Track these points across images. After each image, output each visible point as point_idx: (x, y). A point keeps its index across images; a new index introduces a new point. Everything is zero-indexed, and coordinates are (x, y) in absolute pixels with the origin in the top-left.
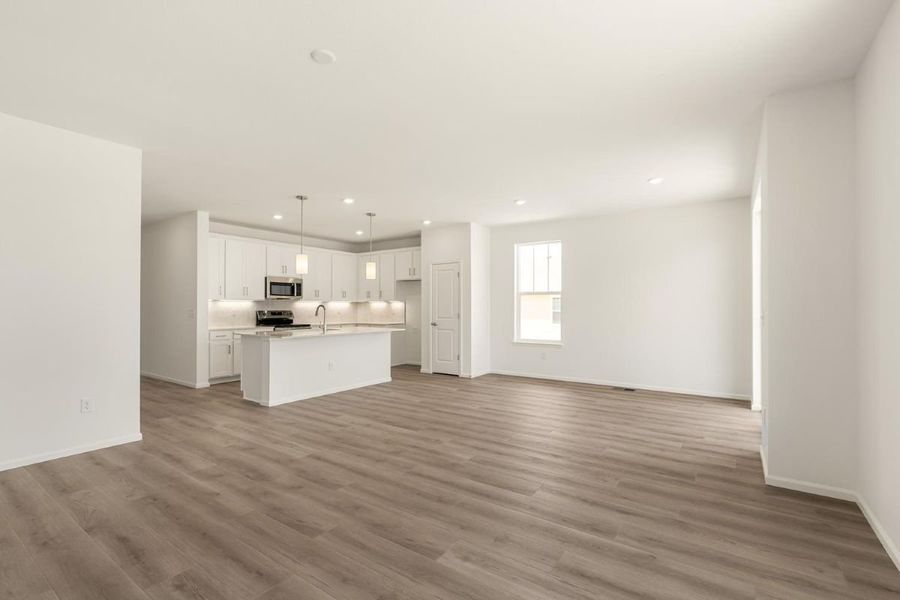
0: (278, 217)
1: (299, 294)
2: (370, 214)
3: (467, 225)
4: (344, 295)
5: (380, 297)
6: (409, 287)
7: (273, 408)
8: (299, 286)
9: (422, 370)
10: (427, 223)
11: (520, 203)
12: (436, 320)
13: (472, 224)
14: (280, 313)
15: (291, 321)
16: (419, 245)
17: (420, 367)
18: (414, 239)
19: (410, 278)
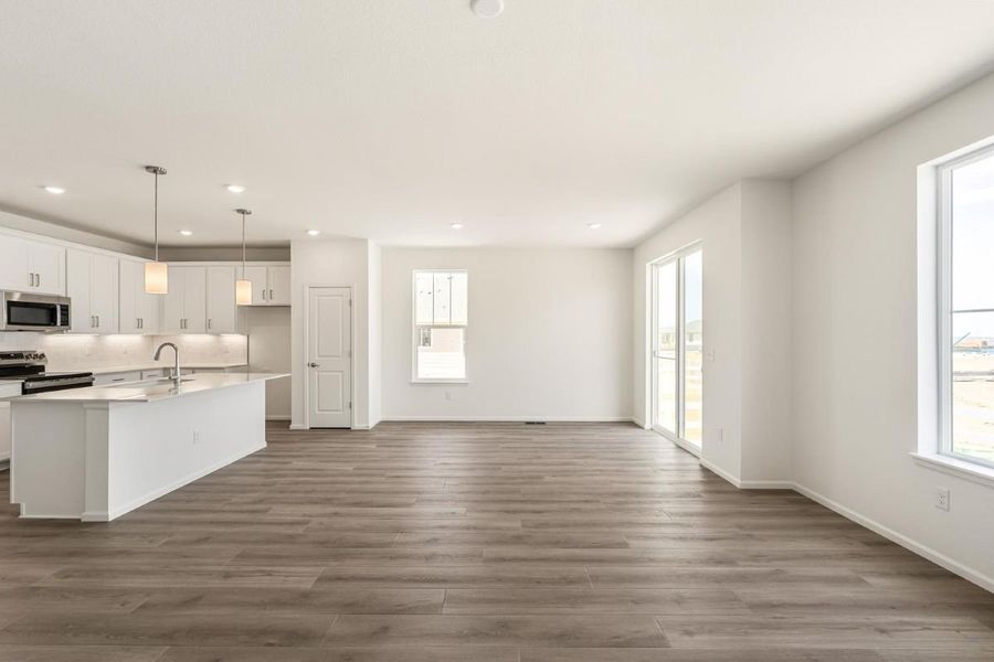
0: (55, 191)
1: (66, 322)
2: (242, 212)
3: (365, 241)
4: (140, 324)
5: (208, 327)
6: (269, 314)
7: (118, 521)
8: (65, 310)
9: (292, 427)
10: (313, 233)
11: (457, 226)
12: (316, 360)
13: (370, 241)
14: (19, 355)
15: (42, 368)
16: (289, 260)
17: (289, 422)
18: (278, 252)
19: (263, 303)
